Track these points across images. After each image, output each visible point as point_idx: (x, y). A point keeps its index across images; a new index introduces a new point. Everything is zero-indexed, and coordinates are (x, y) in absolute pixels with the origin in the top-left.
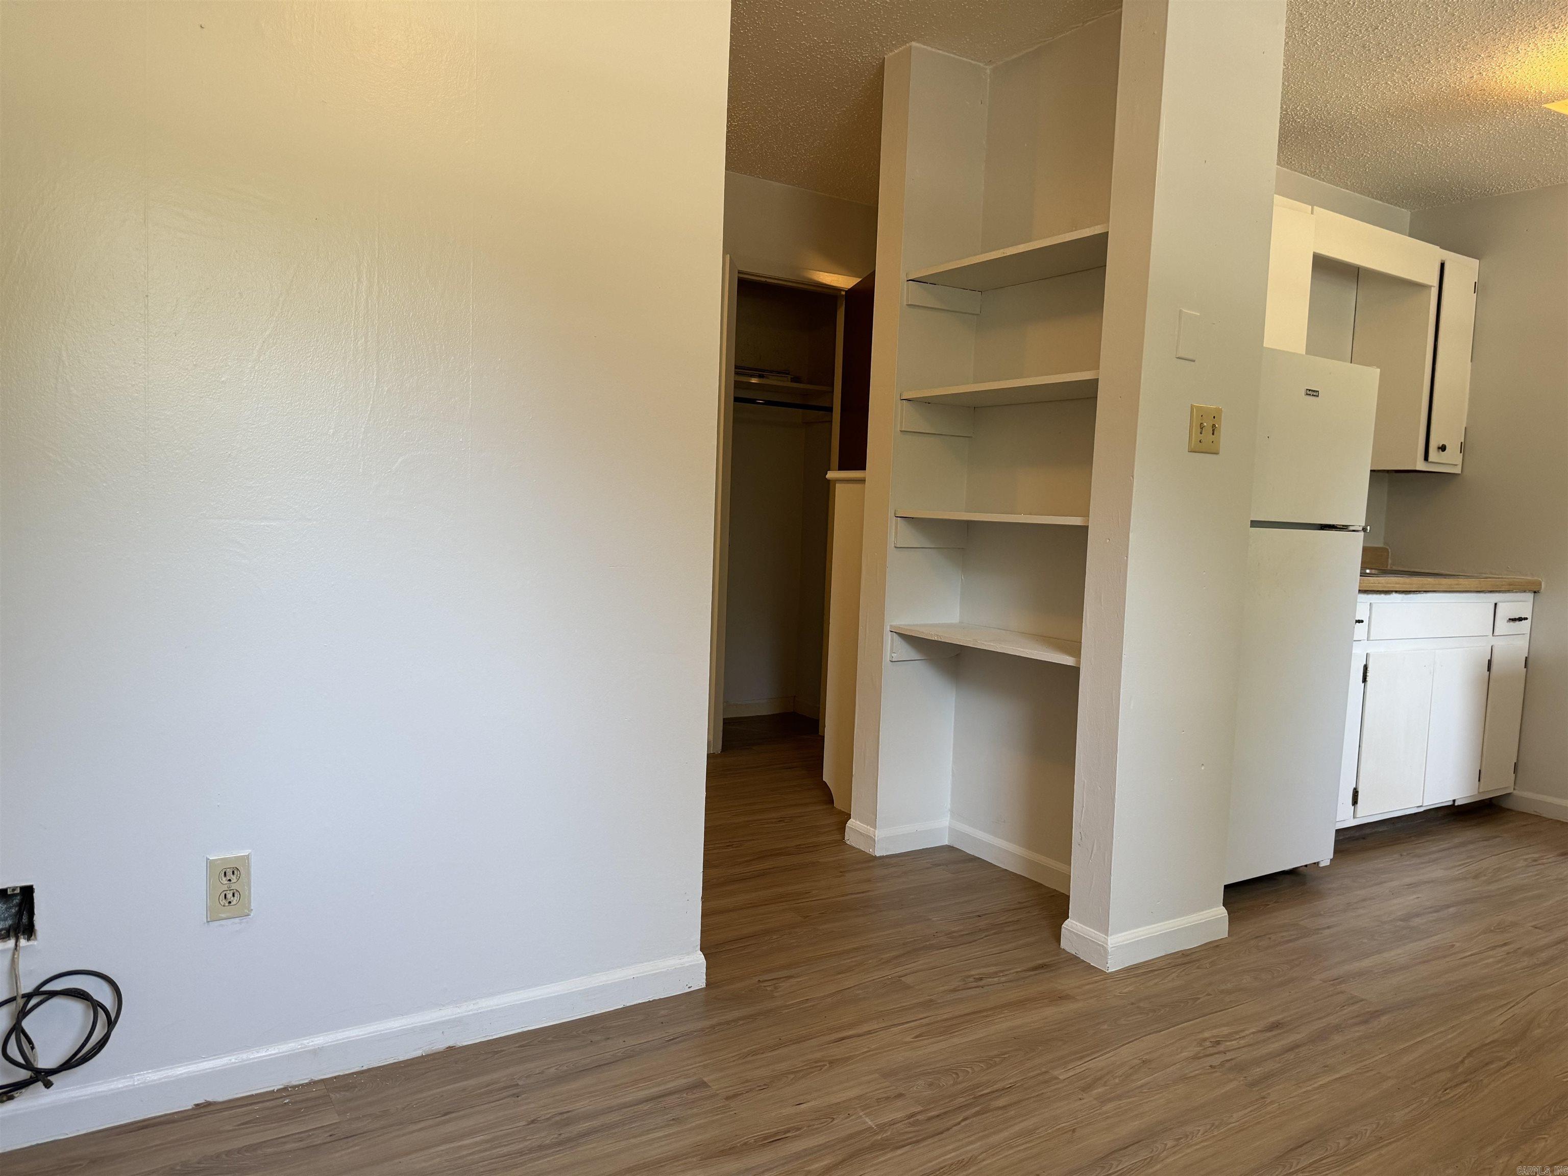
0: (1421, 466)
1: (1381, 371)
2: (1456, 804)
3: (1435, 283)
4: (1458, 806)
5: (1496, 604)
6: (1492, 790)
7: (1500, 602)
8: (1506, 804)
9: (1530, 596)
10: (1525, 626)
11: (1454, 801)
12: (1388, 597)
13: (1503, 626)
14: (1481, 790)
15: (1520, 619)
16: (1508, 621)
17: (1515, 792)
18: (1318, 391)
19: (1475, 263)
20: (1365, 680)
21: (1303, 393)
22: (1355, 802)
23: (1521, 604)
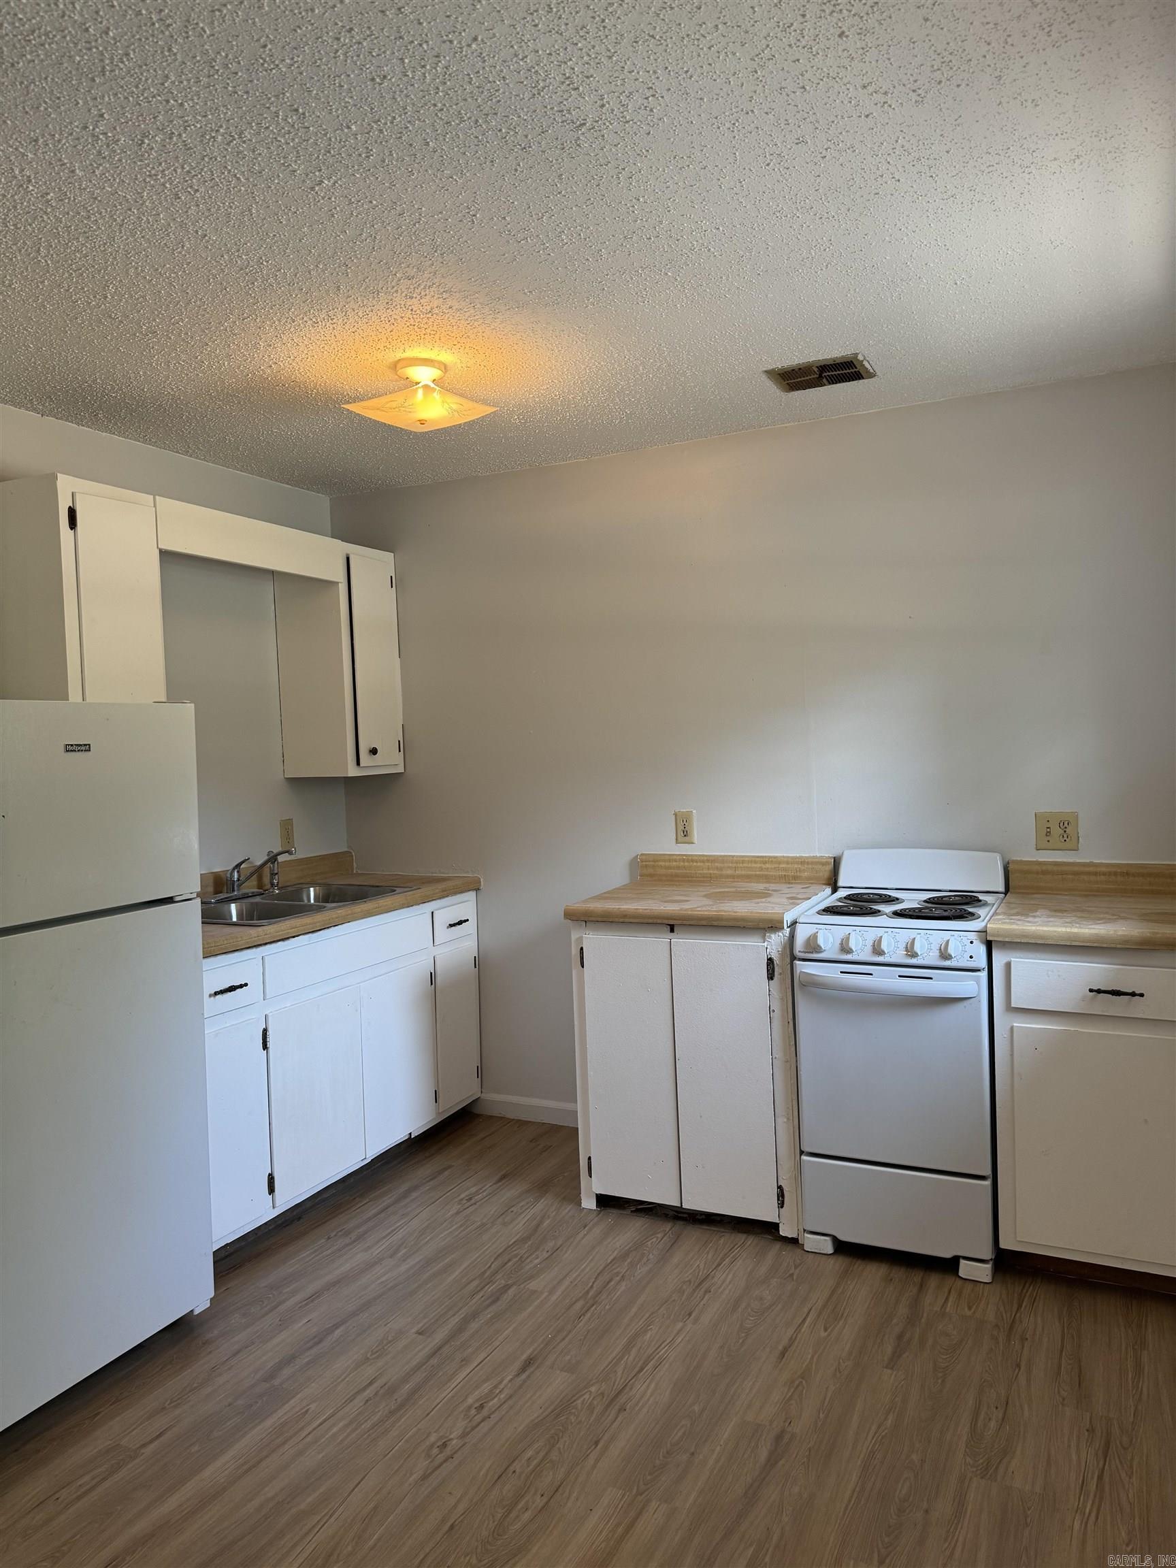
0: (353, 772)
1: (195, 706)
2: (412, 1137)
3: (341, 577)
4: (416, 1137)
5: (432, 913)
6: (453, 1104)
7: (436, 910)
8: (477, 1110)
9: (472, 895)
10: (470, 928)
11: (410, 1134)
12: (287, 942)
13: (442, 933)
14: (440, 1111)
15: (460, 923)
16: (448, 928)
17: (484, 1096)
18: (89, 745)
19: (389, 556)
20: (265, 1047)
21: (62, 749)
22: (271, 1190)
23: (464, 905)
